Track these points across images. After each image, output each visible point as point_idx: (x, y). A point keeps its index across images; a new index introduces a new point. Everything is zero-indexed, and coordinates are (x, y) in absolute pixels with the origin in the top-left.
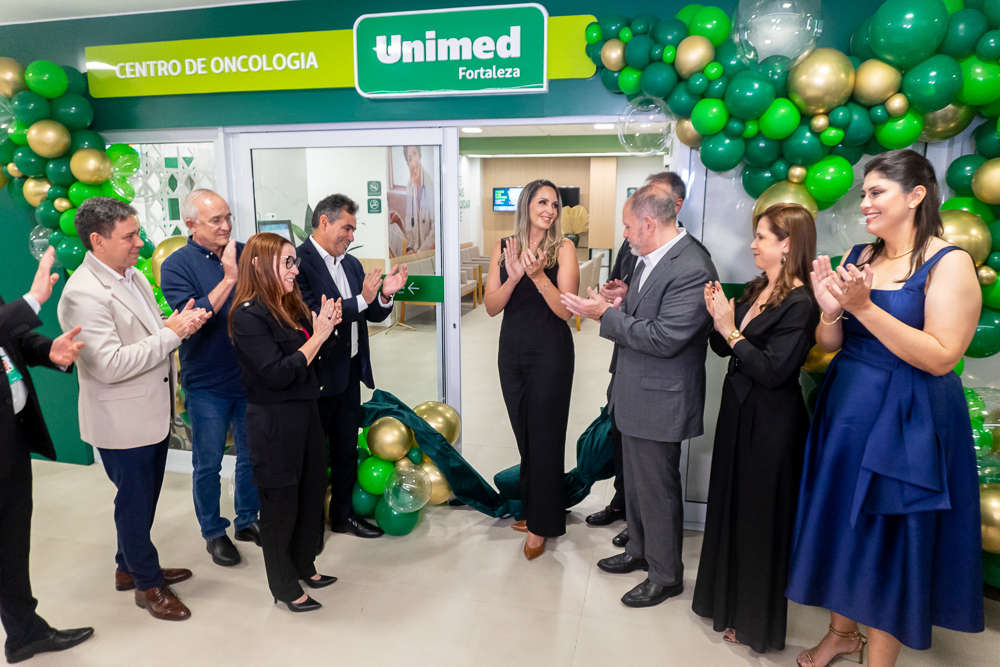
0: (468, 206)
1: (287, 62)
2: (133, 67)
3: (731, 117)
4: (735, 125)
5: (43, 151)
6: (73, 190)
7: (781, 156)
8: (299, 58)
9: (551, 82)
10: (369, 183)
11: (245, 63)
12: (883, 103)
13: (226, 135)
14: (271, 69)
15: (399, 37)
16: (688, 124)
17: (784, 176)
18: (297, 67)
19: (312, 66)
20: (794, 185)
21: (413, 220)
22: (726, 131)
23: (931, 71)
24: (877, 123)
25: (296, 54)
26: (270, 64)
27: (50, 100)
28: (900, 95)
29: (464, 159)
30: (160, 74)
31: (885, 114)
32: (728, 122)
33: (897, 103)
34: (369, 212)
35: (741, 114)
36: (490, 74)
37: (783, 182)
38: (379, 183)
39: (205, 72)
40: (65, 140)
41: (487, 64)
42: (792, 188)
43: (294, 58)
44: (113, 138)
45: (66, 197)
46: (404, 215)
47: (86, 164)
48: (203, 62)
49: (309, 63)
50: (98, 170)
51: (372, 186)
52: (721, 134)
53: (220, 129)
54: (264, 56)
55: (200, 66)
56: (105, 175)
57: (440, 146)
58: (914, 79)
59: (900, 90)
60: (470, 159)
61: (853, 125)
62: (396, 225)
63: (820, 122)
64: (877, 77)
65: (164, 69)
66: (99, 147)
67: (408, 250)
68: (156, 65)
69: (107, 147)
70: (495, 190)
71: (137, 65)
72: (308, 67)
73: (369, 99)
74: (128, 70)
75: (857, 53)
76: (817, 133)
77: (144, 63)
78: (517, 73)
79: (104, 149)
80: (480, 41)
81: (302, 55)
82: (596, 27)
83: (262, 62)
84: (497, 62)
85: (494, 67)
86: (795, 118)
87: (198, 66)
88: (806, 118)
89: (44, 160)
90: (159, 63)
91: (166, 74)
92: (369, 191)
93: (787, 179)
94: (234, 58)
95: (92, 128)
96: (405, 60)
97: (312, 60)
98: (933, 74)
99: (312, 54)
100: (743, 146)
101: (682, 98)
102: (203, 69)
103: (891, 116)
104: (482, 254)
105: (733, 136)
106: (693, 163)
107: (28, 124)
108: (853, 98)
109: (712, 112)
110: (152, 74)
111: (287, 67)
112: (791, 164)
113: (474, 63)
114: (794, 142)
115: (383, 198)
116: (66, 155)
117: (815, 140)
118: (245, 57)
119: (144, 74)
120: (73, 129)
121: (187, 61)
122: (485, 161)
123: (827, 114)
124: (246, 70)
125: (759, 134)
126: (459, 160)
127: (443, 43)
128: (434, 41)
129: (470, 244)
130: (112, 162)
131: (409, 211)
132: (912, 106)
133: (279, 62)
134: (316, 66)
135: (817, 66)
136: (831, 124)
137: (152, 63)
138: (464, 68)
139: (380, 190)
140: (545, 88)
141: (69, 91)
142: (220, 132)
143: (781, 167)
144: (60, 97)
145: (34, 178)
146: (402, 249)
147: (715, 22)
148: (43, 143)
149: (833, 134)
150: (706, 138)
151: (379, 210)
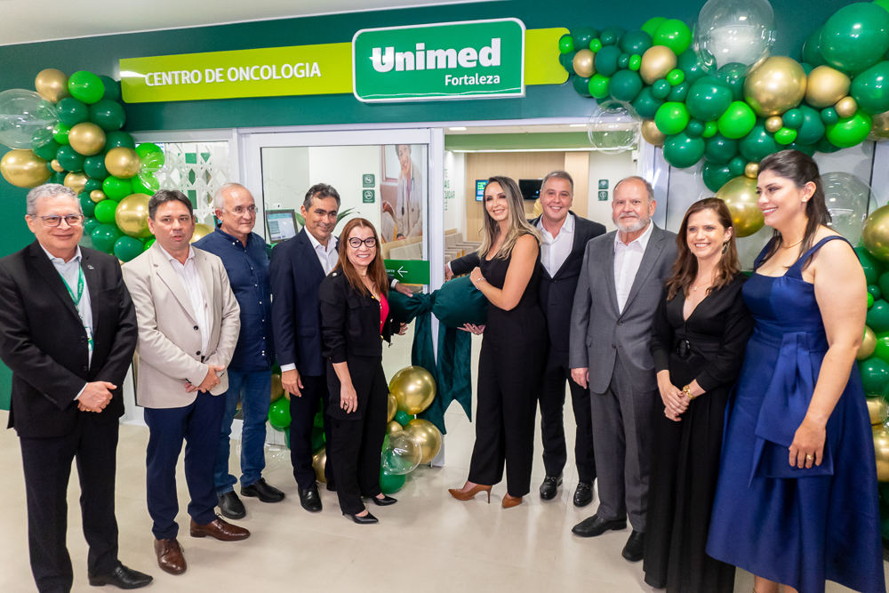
0: (453, 196)
1: (293, 71)
2: (160, 76)
3: (691, 118)
4: (696, 126)
5: (82, 149)
6: (107, 183)
7: (738, 154)
8: (304, 68)
9: (528, 88)
10: (364, 176)
11: (257, 73)
12: (833, 106)
13: (240, 135)
14: (279, 77)
15: (392, 48)
16: (652, 125)
17: (741, 172)
18: (303, 75)
19: (315, 74)
20: (749, 181)
21: (403, 209)
22: (687, 131)
23: (877, 76)
24: (827, 124)
25: (302, 64)
26: (278, 73)
27: (88, 106)
28: (849, 98)
29: (450, 154)
30: (183, 82)
31: (835, 116)
32: (688, 123)
33: (846, 105)
34: (364, 202)
35: (701, 116)
36: (473, 81)
37: (741, 178)
38: (373, 176)
39: (222, 80)
40: (101, 140)
41: (470, 72)
42: (748, 184)
43: (299, 68)
44: (143, 138)
45: (101, 189)
46: (395, 205)
47: (118, 160)
48: (220, 72)
49: (313, 72)
50: (128, 167)
51: (367, 179)
52: (682, 134)
53: (235, 130)
54: (274, 66)
55: (218, 75)
56: (135, 170)
57: (428, 144)
58: (862, 83)
59: (849, 94)
60: (455, 154)
61: (804, 126)
62: (387, 213)
63: (774, 123)
64: (827, 82)
65: (187, 78)
66: (130, 146)
67: (398, 236)
68: (180, 75)
69: (137, 145)
70: (477, 181)
71: (164, 74)
72: (312, 75)
73: (365, 103)
74: (156, 79)
75: (808, 60)
76: (771, 133)
77: (169, 73)
78: (497, 79)
79: (134, 148)
80: (464, 52)
81: (307, 64)
82: (569, 39)
83: (272, 72)
84: (480, 69)
85: (477, 75)
86: (752, 119)
87: (217, 75)
88: (761, 119)
89: (83, 158)
90: (183, 72)
91: (189, 82)
92: (364, 183)
93: (744, 174)
94: (247, 68)
95: (123, 129)
96: (397, 69)
97: (316, 69)
98: (880, 79)
99: (315, 64)
100: (704, 144)
101: (647, 101)
102: (221, 78)
103: (840, 118)
104: (465, 240)
105: (693, 135)
106: (657, 159)
107: (70, 126)
108: (805, 101)
109: (674, 114)
110: (177, 82)
111: (293, 75)
112: (747, 162)
113: (459, 71)
114: (750, 141)
115: (377, 189)
116: (102, 152)
117: (770, 139)
118: (257, 67)
119: (170, 83)
120: (107, 131)
121: (207, 71)
122: (468, 156)
123: (780, 115)
124: (258, 78)
125: (718, 134)
126: (445, 155)
127: (431, 54)
128: (423, 52)
129: (454, 231)
130: (141, 159)
131: (399, 200)
132: (860, 108)
133: (287, 70)
134: (319, 75)
135: (771, 72)
136: (785, 125)
137: (176, 73)
138: (450, 76)
139: (373, 182)
140: (522, 94)
141: (105, 98)
142: (234, 133)
143: (738, 163)
144: (98, 102)
145: (74, 173)
146: (393, 235)
147: (677, 33)
148: (82, 143)
149: (787, 134)
150: (668, 138)
151: (373, 200)
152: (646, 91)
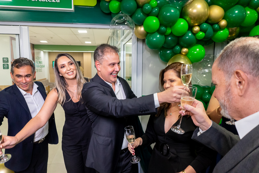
3: (161, 25)
4: (163, 28)
7: (178, 44)
12: (218, 23)
20: (183, 56)
22: (159, 31)
23: (236, 11)
24: (215, 31)
28: (225, 20)
31: (218, 27)
32: (160, 27)
33: (223, 23)
34: (4, 69)
35: (166, 23)
37: (179, 54)
42: (182, 57)
52: (156, 33)
58: (230, 14)
59: (224, 18)
61: (208, 32)
63: (197, 29)
64: (216, 11)
76: (194, 34)
78: (58, 0)
86: (186, 26)
88: (191, 28)
93: (180, 53)
100: (164, 38)
101: (140, 15)
103: (221, 28)
104: (50, 82)
105: (162, 33)
108: (208, 20)
109: (153, 22)
112: (182, 47)
114: (184, 38)
115: (9, 64)
117: (193, 37)
123: (199, 26)
125: (171, 34)
132: (228, 26)
135: (196, 4)
136: (200, 30)
139: (8, 61)
140: (72, 9)
143: (178, 48)
149: (201, 35)
150: (148, 35)
151: (8, 68)
152: (139, 10)
